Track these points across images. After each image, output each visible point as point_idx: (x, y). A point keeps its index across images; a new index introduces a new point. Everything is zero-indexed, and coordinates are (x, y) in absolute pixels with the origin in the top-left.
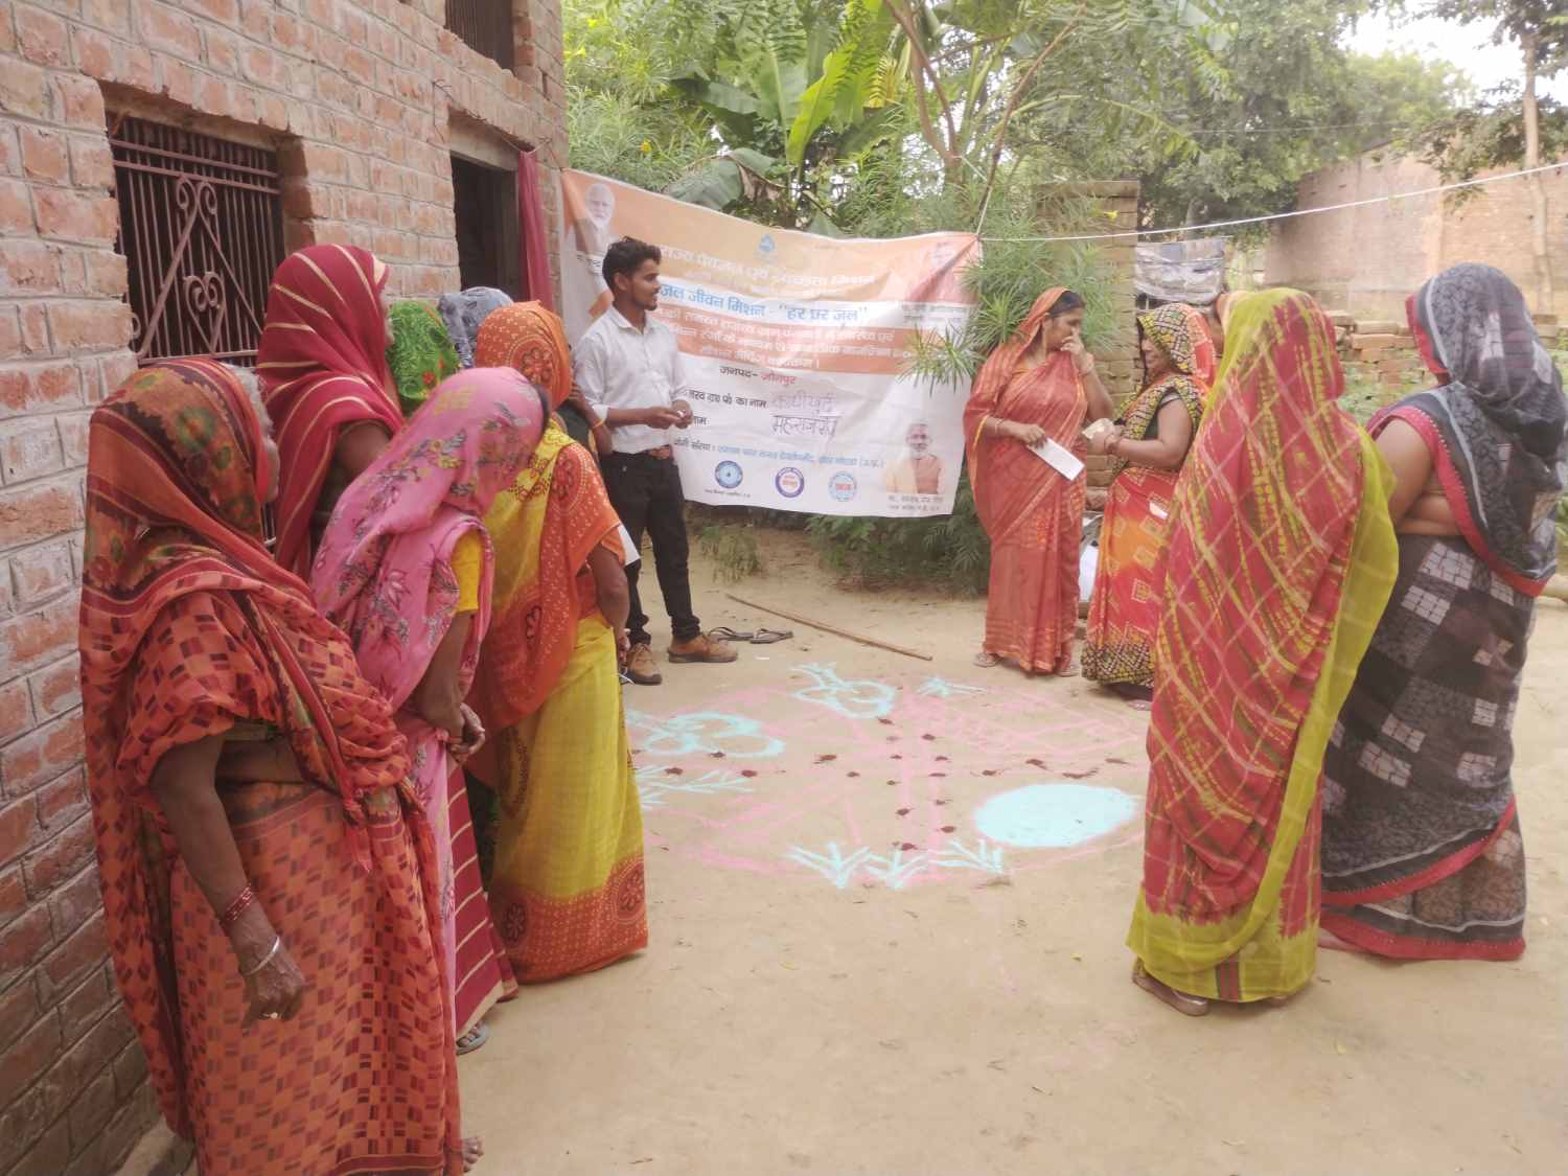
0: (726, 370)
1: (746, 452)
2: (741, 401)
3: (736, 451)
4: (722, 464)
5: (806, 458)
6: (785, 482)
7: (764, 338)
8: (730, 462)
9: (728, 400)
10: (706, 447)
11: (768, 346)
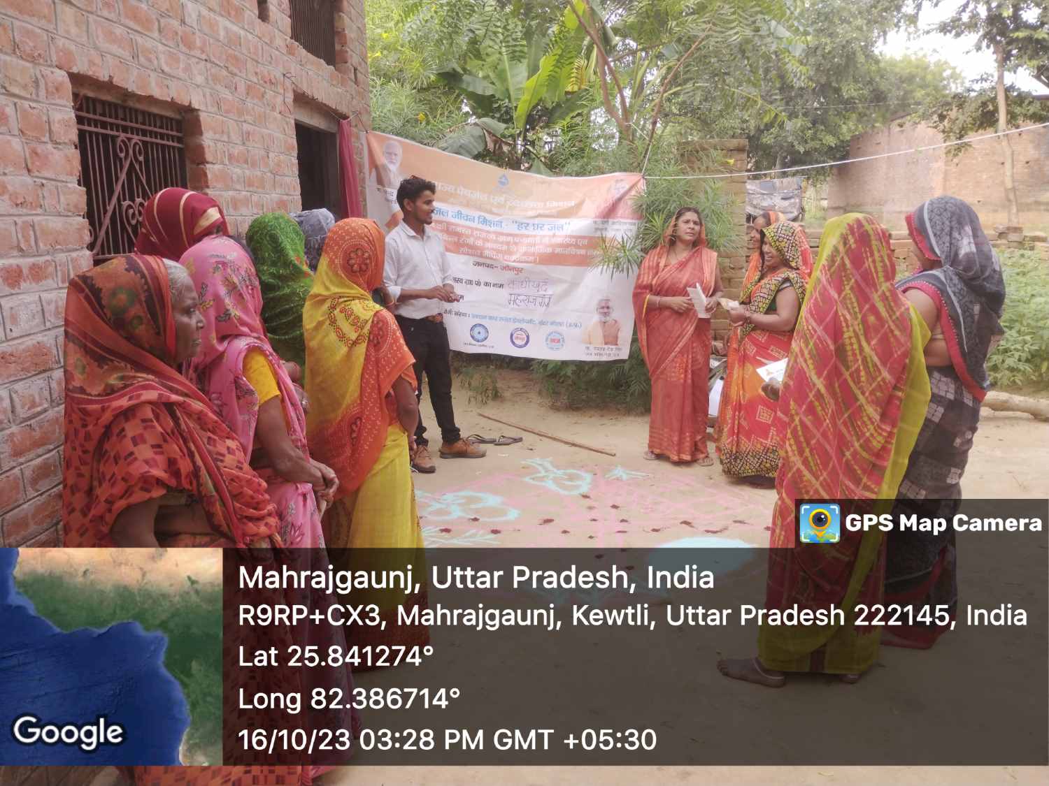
0: (478, 264)
1: (491, 318)
2: (487, 284)
3: (485, 317)
4: (475, 326)
5: (531, 321)
6: (517, 338)
7: (502, 243)
8: (480, 325)
9: (478, 284)
10: (464, 315)
11: (505, 247)
